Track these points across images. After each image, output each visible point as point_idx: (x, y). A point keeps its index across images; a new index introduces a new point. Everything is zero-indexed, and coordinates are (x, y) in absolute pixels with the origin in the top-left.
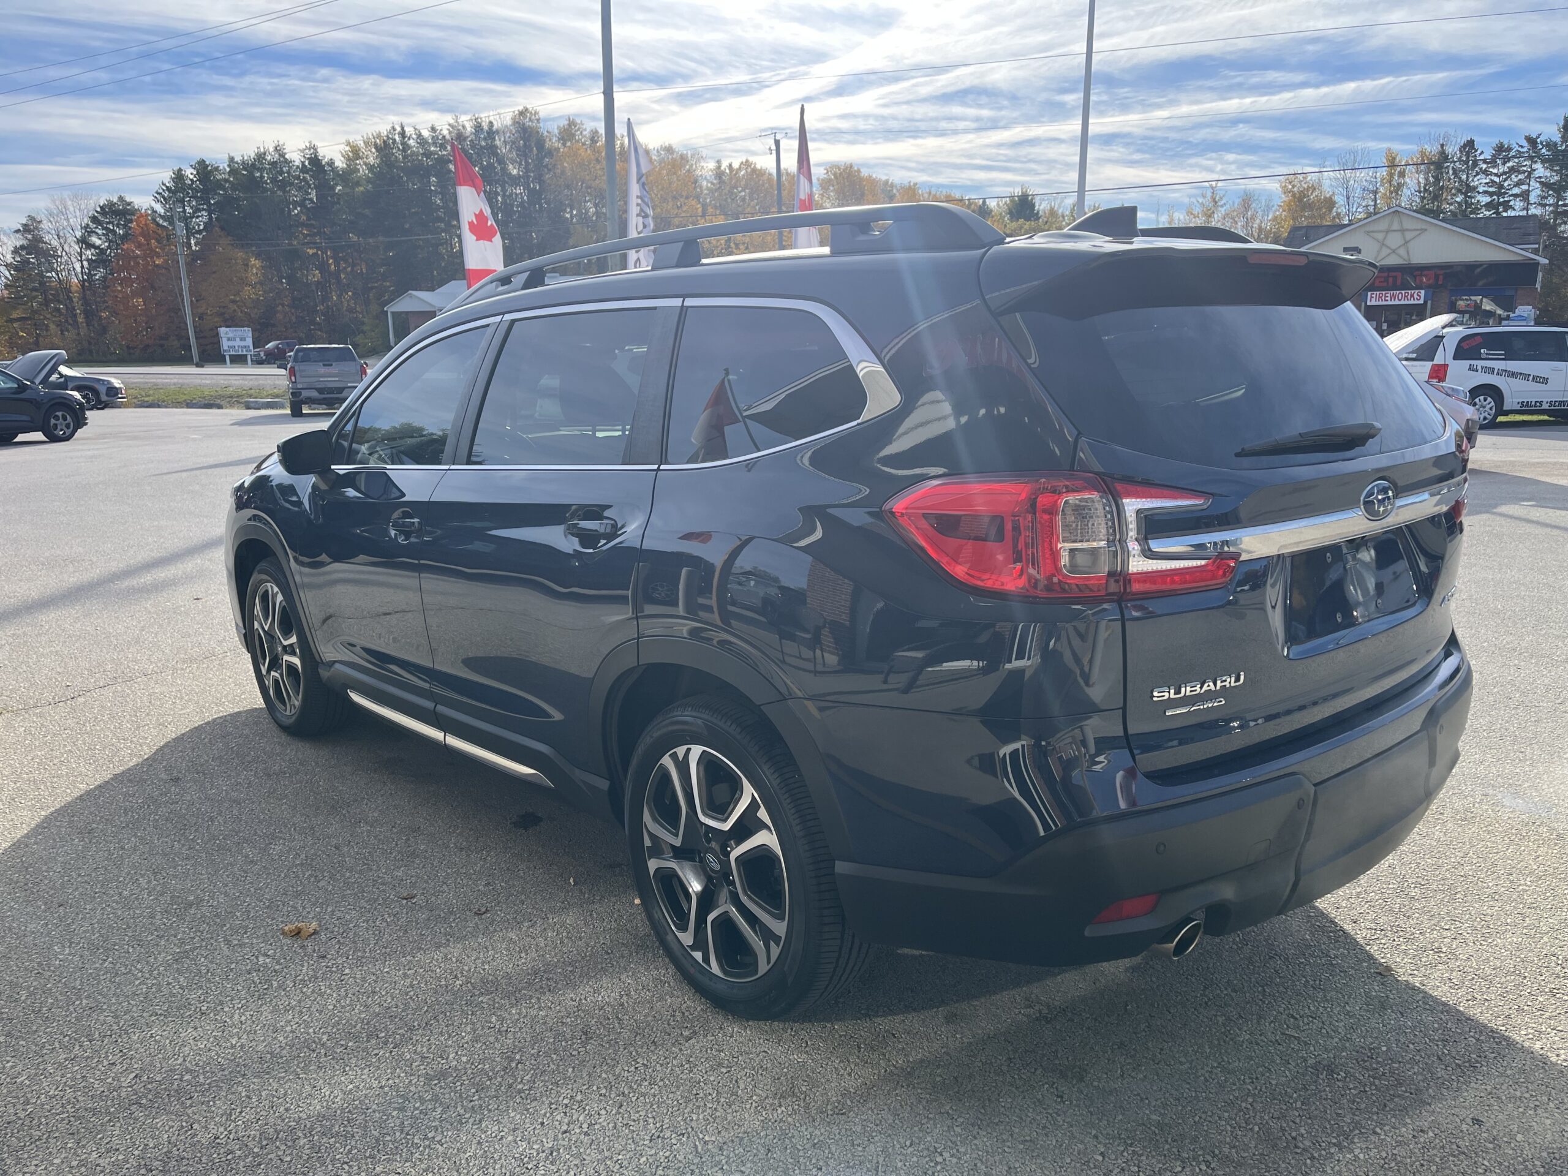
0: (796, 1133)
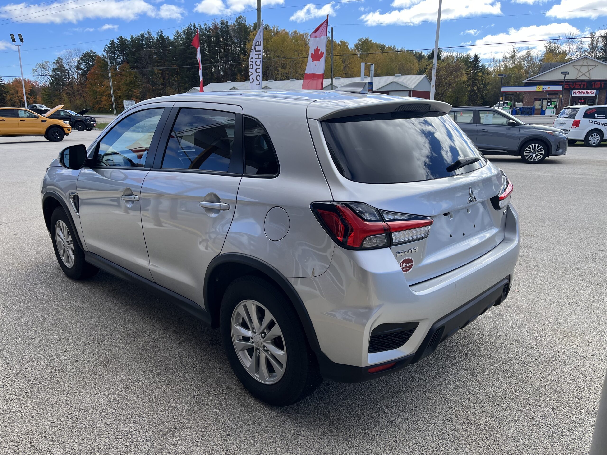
0: (97, 373)
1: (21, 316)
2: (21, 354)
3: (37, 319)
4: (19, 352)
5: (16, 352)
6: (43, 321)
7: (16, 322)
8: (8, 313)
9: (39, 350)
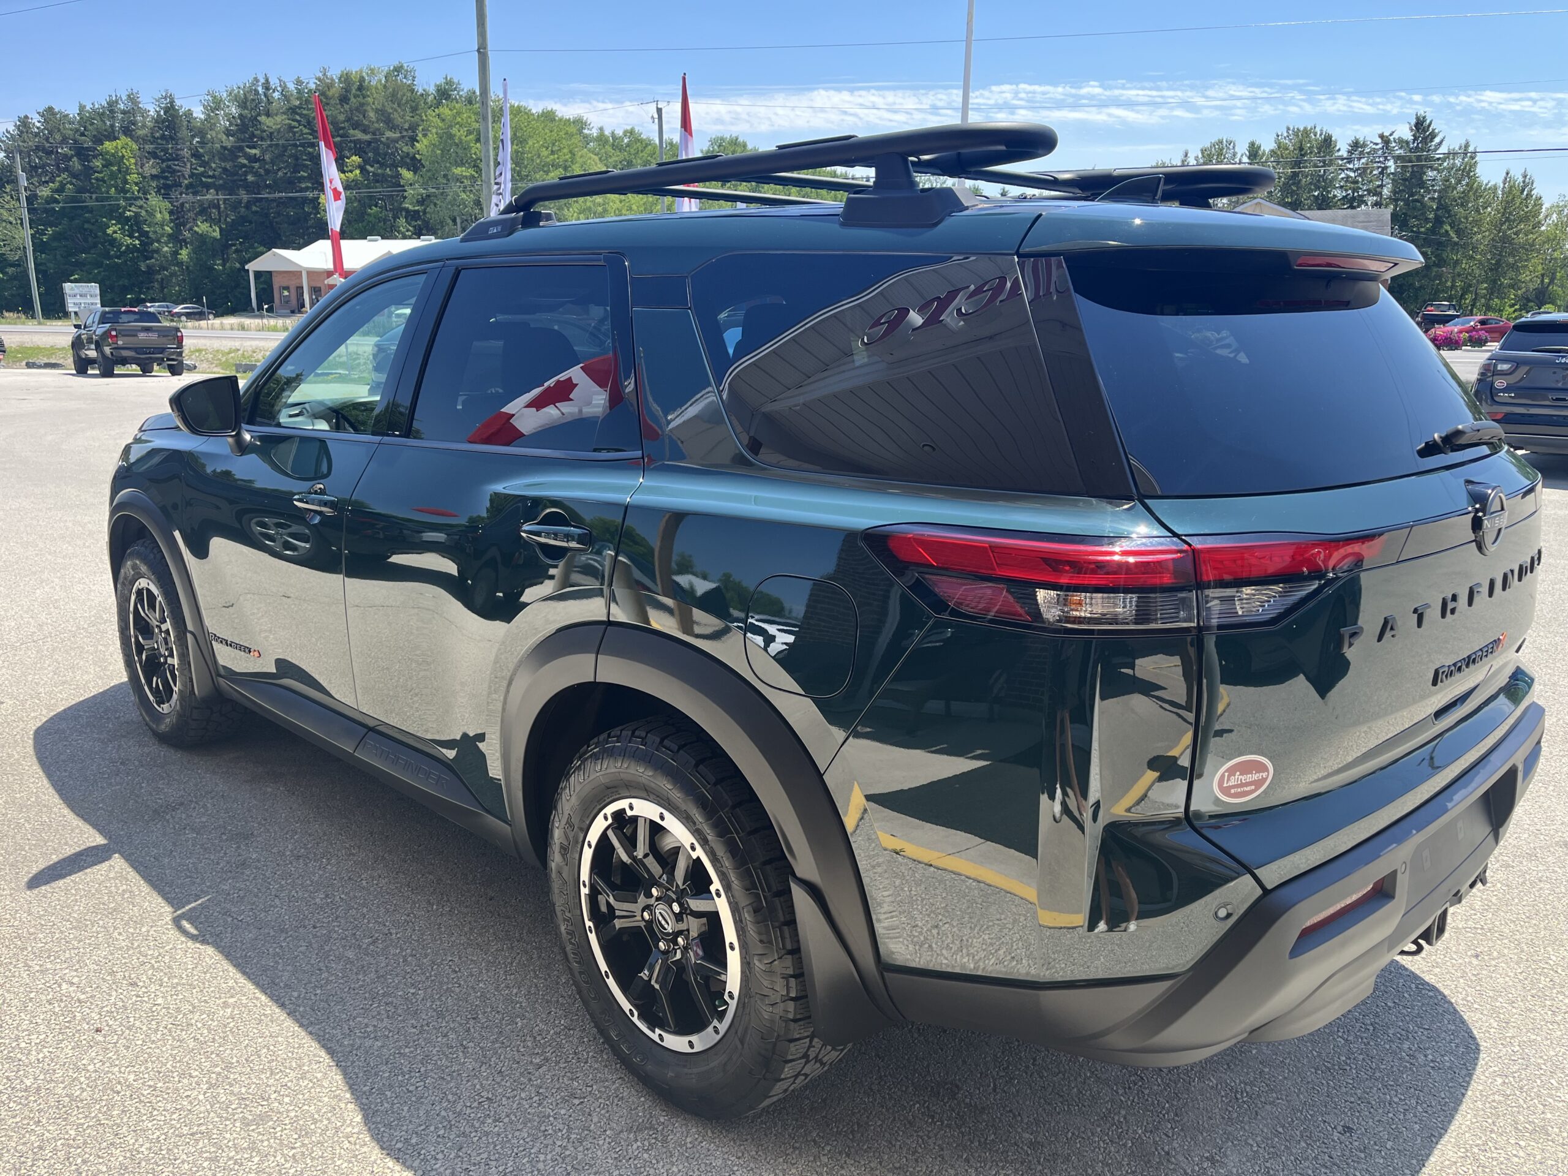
1: (232, 988)
2: (337, 1129)
3: (295, 994)
4: (326, 1122)
5: (315, 1123)
6: (322, 1001)
7: (229, 1010)
8: (176, 981)
9: (386, 1105)
